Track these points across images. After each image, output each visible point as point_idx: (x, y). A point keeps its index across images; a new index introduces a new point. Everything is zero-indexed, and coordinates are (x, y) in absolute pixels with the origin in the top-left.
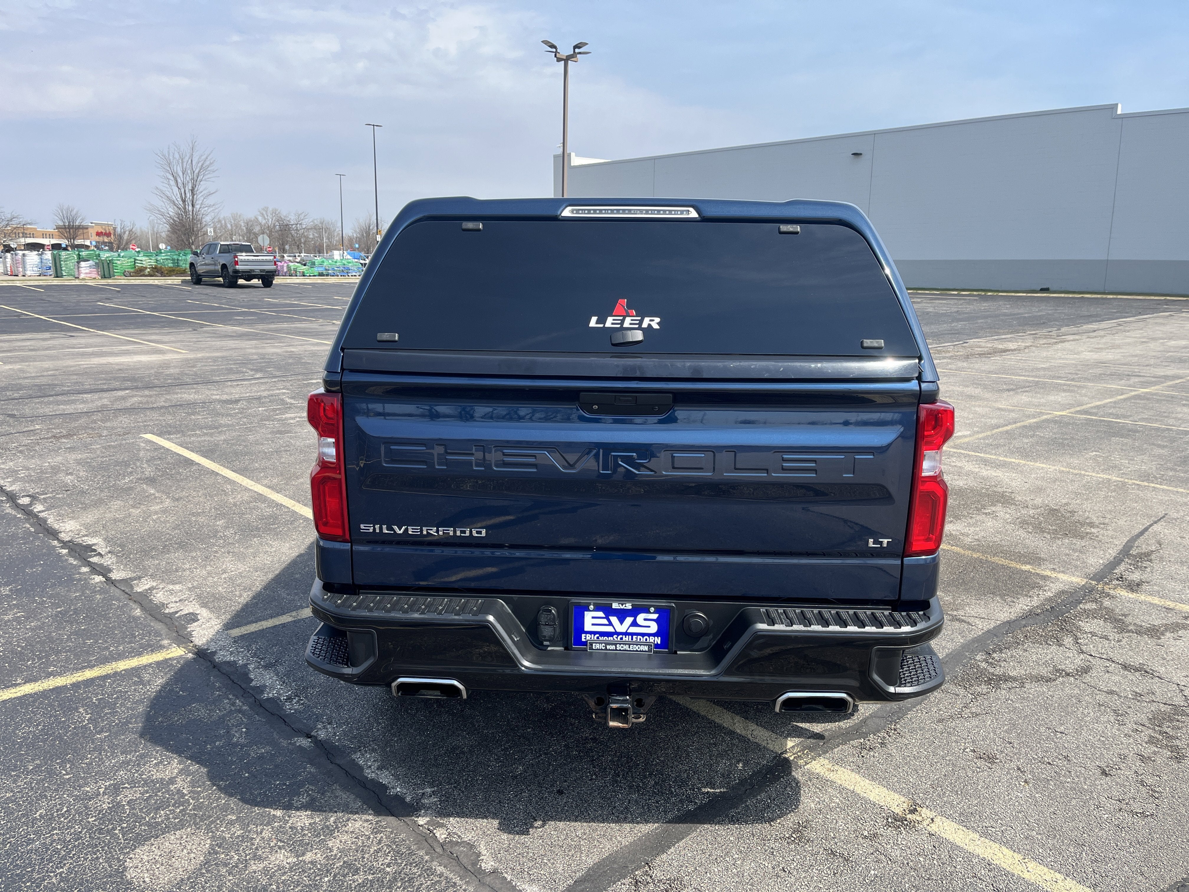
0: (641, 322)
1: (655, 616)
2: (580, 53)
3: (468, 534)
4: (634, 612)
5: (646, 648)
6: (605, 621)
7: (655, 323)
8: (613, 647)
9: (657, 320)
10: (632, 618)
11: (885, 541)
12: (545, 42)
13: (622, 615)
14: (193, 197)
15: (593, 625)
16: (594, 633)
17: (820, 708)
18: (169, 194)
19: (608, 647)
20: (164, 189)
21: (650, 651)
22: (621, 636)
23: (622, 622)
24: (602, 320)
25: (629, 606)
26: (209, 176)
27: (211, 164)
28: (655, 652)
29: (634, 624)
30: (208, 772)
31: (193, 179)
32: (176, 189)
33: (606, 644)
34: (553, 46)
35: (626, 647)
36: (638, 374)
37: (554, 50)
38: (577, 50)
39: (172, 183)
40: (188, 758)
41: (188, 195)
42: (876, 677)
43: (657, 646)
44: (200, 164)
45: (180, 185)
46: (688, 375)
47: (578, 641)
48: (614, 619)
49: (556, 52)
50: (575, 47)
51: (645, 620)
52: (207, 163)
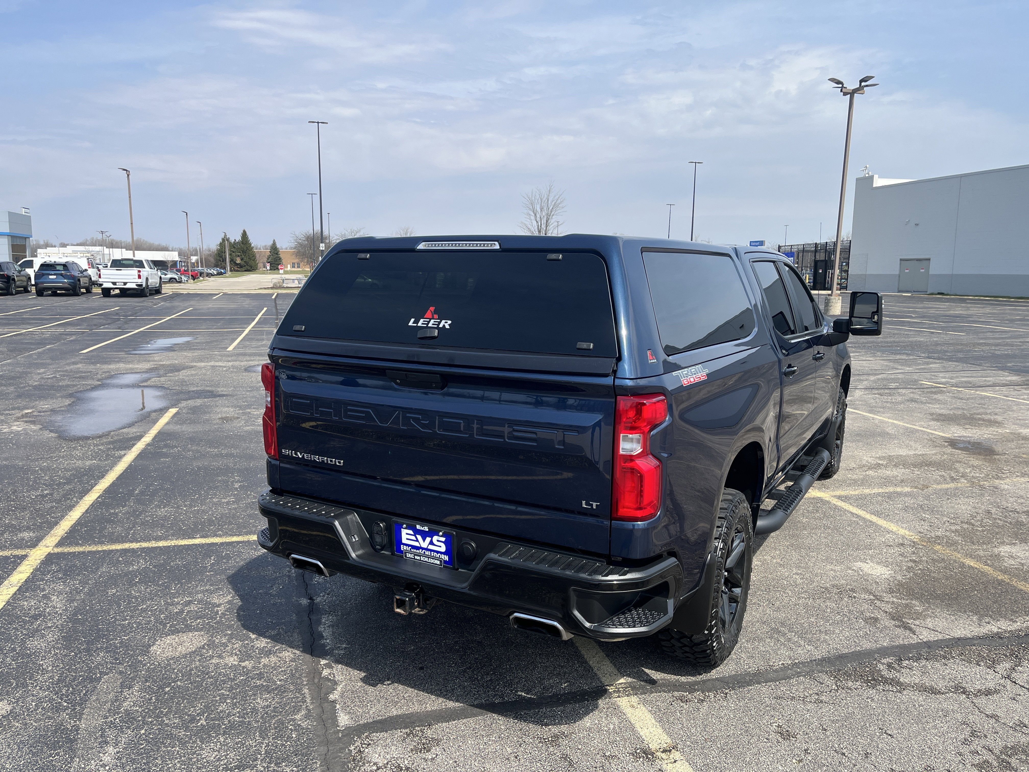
0: (440, 323)
1: (443, 539)
2: (867, 86)
3: (334, 463)
4: (431, 534)
5: (438, 562)
6: (414, 538)
7: (446, 324)
8: (418, 558)
9: (449, 322)
10: (430, 539)
11: (594, 504)
12: (832, 80)
13: (424, 535)
14: (546, 228)
15: (407, 539)
16: (409, 545)
17: (544, 631)
18: (530, 227)
19: (416, 557)
20: (526, 223)
21: (441, 565)
22: (424, 551)
23: (424, 540)
24: (416, 322)
25: (426, 529)
26: (559, 211)
27: (561, 202)
28: (444, 567)
29: (431, 543)
30: (241, 605)
31: (547, 214)
32: (535, 222)
33: (415, 555)
34: (838, 82)
35: (426, 559)
36: (416, 360)
37: (840, 86)
38: (863, 84)
39: (533, 218)
40: (238, 595)
41: (543, 226)
42: (577, 613)
43: (445, 562)
44: (553, 203)
45: (538, 219)
46: (446, 362)
47: (399, 550)
48: (419, 537)
49: (842, 87)
50: (861, 81)
51: (438, 541)
52: (559, 201)
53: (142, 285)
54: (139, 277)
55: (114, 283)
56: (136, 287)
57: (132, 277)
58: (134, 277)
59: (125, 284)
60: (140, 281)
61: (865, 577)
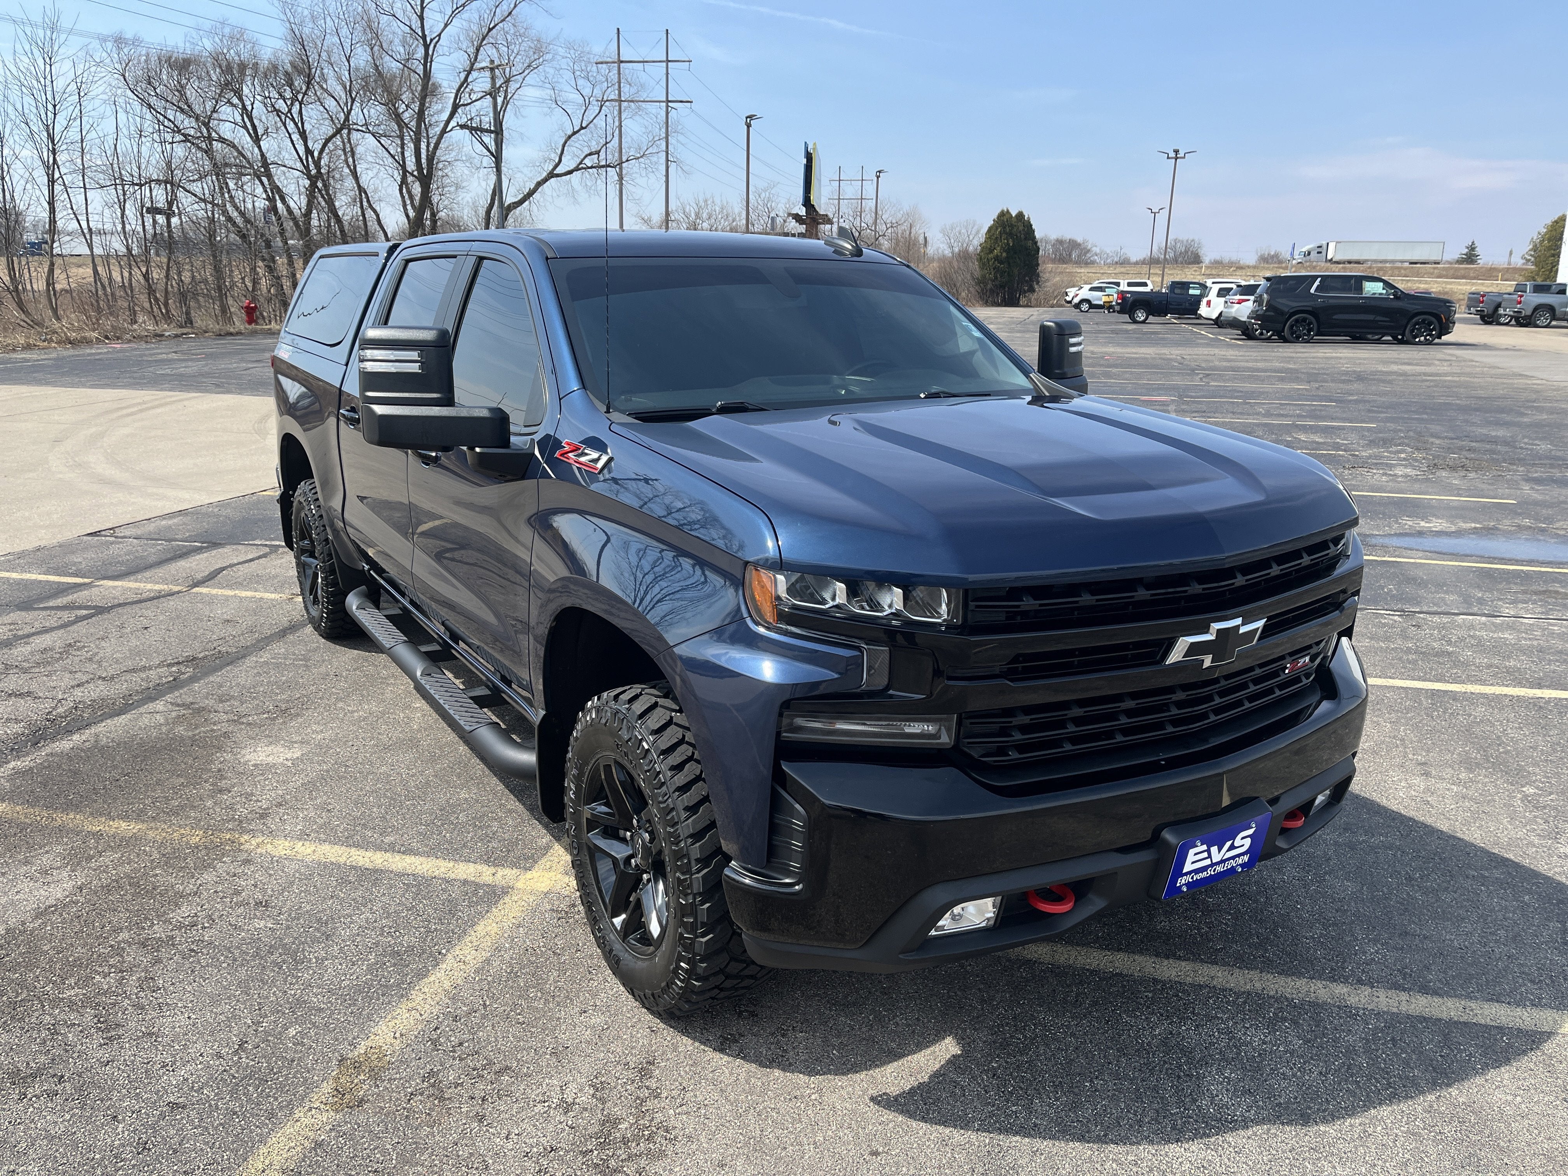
61: (273, 740)
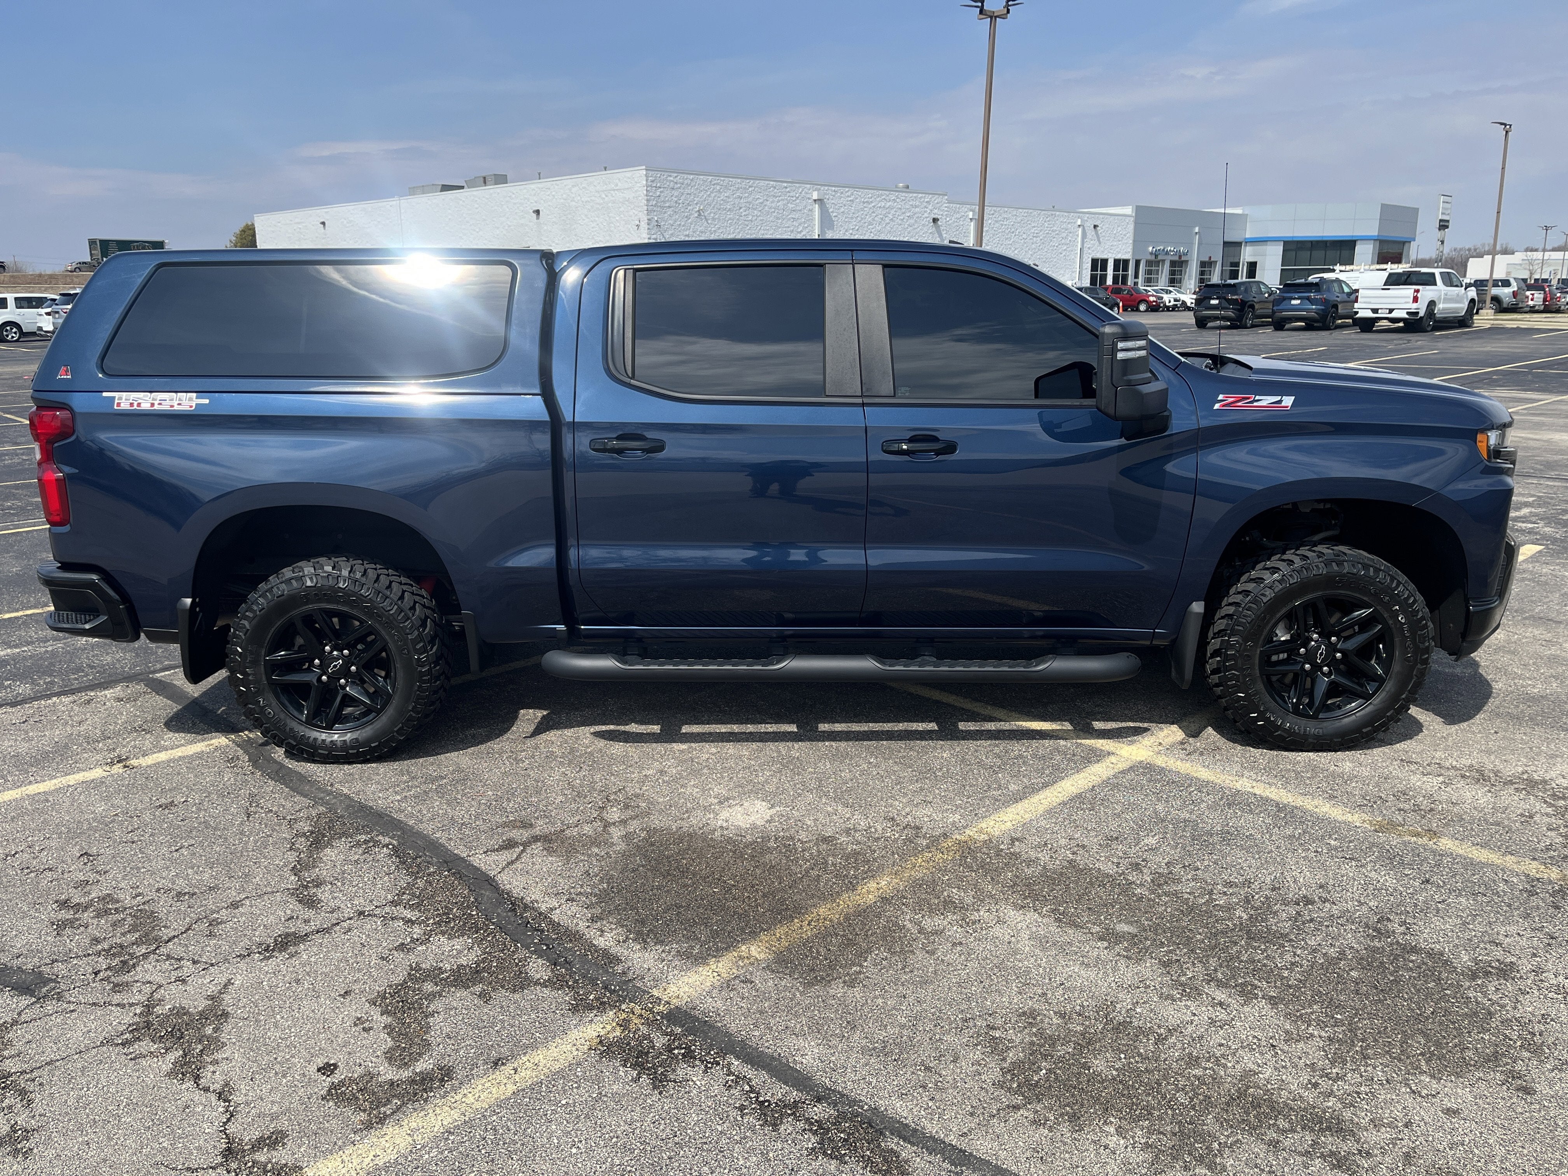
53: (1418, 313)
54: (1415, 300)
55: (1375, 311)
56: (1407, 316)
57: (1403, 300)
58: (1407, 300)
59: (1391, 311)
60: (1415, 305)
